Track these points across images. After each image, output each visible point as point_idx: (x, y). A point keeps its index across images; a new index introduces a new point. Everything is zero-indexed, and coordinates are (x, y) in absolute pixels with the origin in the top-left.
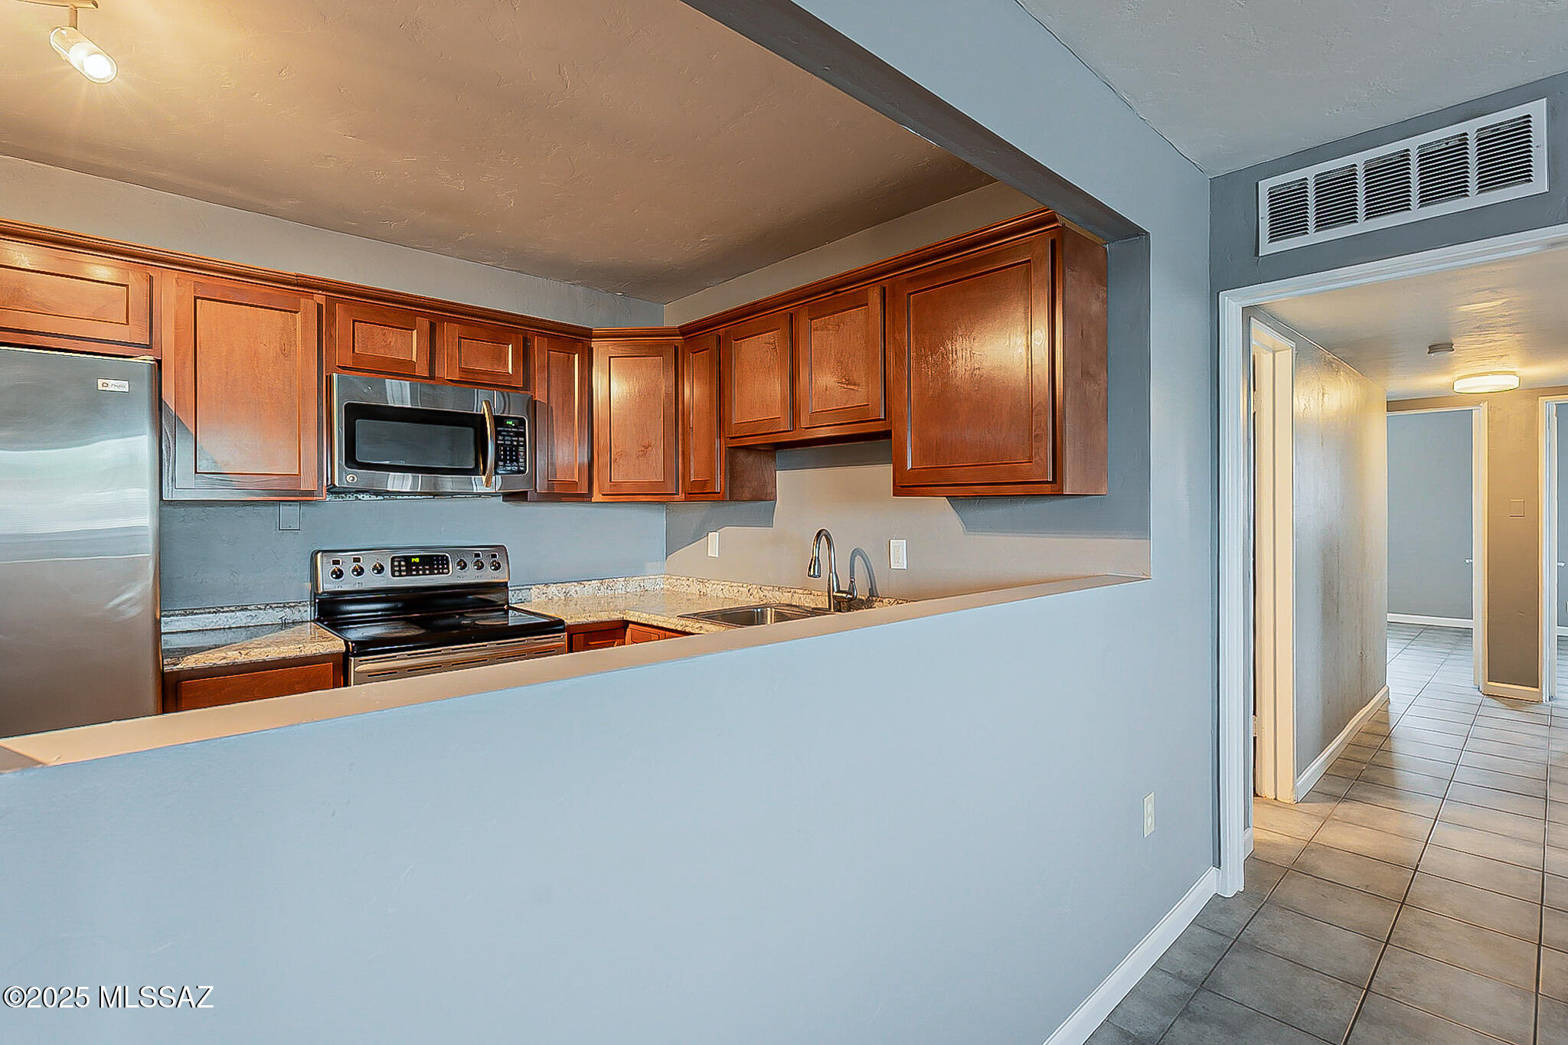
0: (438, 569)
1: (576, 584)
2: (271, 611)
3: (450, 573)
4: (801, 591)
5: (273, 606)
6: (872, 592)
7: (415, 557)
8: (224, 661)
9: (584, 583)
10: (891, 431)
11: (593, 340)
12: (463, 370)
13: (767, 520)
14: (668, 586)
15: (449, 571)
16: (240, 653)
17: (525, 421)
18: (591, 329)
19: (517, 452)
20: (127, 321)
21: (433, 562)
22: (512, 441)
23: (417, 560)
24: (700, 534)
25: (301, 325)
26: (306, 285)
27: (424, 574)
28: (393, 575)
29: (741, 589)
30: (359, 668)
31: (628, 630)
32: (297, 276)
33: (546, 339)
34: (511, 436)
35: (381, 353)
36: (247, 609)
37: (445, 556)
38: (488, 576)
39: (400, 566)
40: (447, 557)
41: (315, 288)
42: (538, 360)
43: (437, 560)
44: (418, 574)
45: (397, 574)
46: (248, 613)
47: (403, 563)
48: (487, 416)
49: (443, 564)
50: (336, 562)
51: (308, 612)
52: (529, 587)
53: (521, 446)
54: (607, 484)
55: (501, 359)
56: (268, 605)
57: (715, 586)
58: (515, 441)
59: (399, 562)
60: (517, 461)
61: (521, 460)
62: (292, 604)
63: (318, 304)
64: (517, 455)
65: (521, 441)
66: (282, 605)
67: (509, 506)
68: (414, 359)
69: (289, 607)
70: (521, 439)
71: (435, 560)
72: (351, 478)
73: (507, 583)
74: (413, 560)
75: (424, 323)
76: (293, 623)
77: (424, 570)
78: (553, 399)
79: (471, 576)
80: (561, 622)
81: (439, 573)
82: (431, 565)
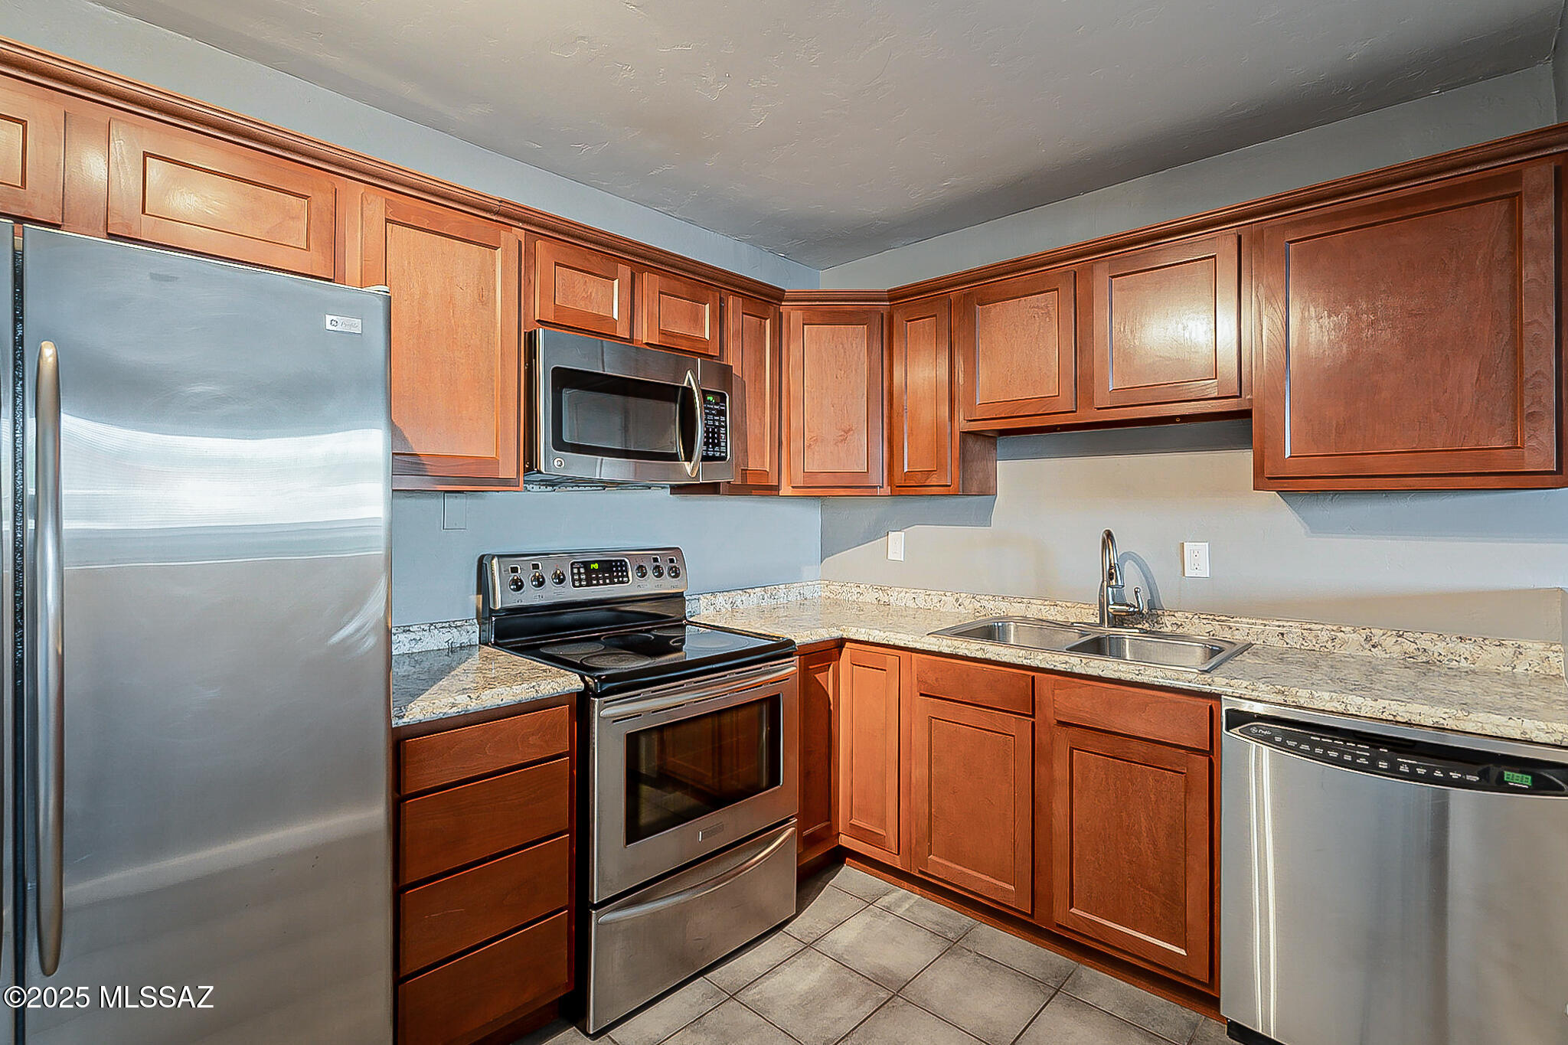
0: (618, 577)
1: (740, 592)
2: (436, 632)
3: (630, 582)
4: (1039, 602)
5: (438, 626)
6: (1152, 606)
7: (594, 562)
8: (455, 710)
9: (747, 590)
10: (1252, 410)
11: (783, 303)
12: (662, 333)
13: (984, 519)
14: (828, 594)
15: (629, 580)
16: (469, 697)
17: (726, 397)
18: (784, 291)
19: (719, 433)
20: (308, 246)
21: (612, 569)
22: (714, 420)
23: (596, 566)
24: (877, 532)
25: (501, 264)
26: (507, 215)
27: (605, 584)
28: (575, 586)
29: (944, 598)
30: (603, 713)
31: (844, 649)
32: (501, 202)
33: (741, 299)
34: (713, 415)
35: (581, 306)
36: (409, 630)
37: (624, 561)
38: (666, 585)
39: (579, 573)
40: (626, 562)
41: (515, 219)
42: (732, 323)
43: (617, 566)
44: (598, 584)
45: (577, 584)
46: (412, 636)
47: (582, 570)
48: (694, 388)
49: (622, 571)
50: (514, 570)
51: (472, 634)
52: (697, 597)
53: (723, 427)
54: (801, 475)
55: (697, 320)
56: (432, 624)
57: (903, 594)
58: (717, 420)
59: (579, 569)
60: (719, 445)
61: (723, 444)
62: (459, 624)
63: (519, 241)
64: (719, 438)
65: (723, 421)
66: (447, 625)
67: (678, 500)
68: (616, 317)
69: (456, 627)
70: (723, 419)
71: (614, 566)
72: (559, 463)
73: (683, 593)
74: (592, 566)
75: (625, 271)
76: (461, 647)
77: (604, 579)
78: (746, 373)
79: (650, 585)
80: (790, 643)
81: (619, 582)
82: (611, 572)
